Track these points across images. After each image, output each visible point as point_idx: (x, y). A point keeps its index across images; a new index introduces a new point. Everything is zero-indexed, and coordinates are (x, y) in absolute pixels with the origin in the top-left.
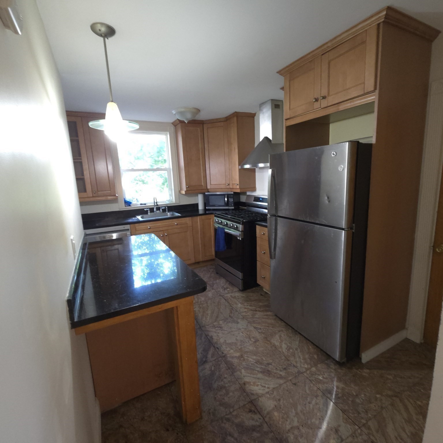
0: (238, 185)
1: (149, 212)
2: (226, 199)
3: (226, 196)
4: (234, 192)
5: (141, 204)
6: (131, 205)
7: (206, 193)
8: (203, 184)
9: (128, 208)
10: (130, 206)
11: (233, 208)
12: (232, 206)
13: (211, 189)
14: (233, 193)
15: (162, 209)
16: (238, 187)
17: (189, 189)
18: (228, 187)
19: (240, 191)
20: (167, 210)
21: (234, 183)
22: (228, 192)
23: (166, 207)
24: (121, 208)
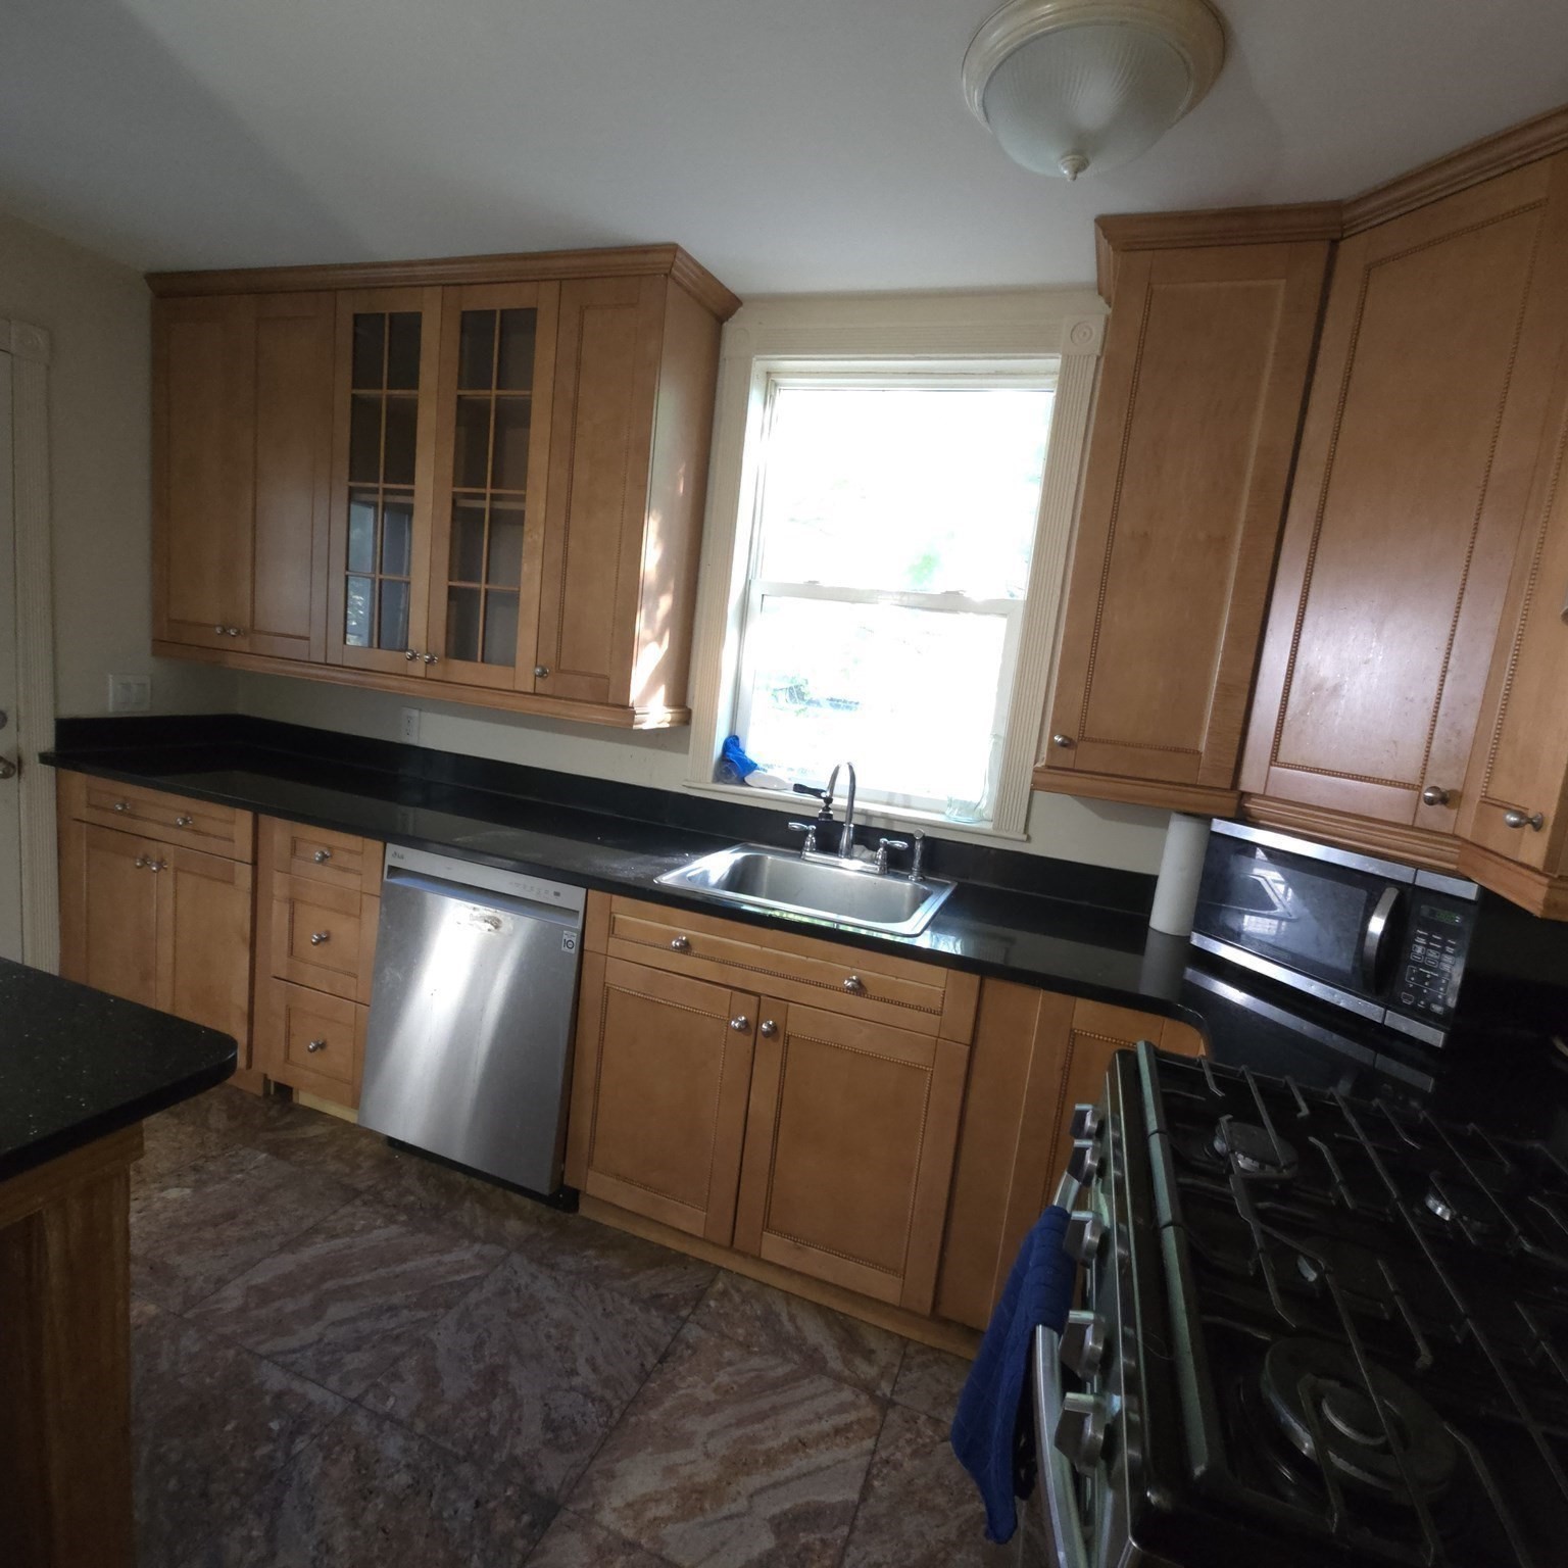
0: (1538, 826)
1: (811, 840)
2: (1377, 925)
3: (1389, 896)
4: (1484, 893)
5: (799, 788)
6: (748, 779)
7: (1220, 826)
8: (1203, 747)
9: (729, 793)
10: (743, 782)
11: (1436, 1037)
12: (1425, 1016)
13: (1263, 796)
14: (1469, 891)
15: (888, 848)
16: (1534, 849)
17: (1067, 758)
18: (1433, 817)
19: (1549, 904)
20: (917, 862)
21: (1502, 790)
22: (1418, 866)
23: (918, 846)
24: (695, 785)
